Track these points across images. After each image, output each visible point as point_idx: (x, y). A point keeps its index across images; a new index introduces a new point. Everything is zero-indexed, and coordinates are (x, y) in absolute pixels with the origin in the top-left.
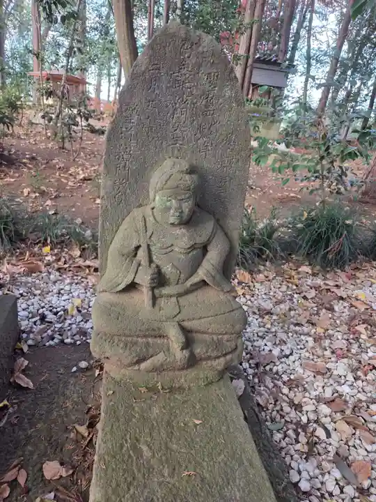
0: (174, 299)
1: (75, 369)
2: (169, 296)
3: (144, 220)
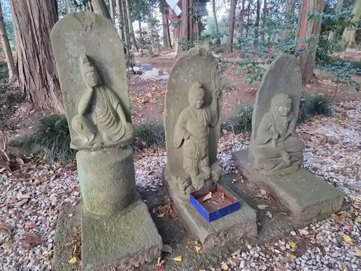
0: (282, 142)
1: (233, 182)
2: (280, 142)
3: (273, 116)
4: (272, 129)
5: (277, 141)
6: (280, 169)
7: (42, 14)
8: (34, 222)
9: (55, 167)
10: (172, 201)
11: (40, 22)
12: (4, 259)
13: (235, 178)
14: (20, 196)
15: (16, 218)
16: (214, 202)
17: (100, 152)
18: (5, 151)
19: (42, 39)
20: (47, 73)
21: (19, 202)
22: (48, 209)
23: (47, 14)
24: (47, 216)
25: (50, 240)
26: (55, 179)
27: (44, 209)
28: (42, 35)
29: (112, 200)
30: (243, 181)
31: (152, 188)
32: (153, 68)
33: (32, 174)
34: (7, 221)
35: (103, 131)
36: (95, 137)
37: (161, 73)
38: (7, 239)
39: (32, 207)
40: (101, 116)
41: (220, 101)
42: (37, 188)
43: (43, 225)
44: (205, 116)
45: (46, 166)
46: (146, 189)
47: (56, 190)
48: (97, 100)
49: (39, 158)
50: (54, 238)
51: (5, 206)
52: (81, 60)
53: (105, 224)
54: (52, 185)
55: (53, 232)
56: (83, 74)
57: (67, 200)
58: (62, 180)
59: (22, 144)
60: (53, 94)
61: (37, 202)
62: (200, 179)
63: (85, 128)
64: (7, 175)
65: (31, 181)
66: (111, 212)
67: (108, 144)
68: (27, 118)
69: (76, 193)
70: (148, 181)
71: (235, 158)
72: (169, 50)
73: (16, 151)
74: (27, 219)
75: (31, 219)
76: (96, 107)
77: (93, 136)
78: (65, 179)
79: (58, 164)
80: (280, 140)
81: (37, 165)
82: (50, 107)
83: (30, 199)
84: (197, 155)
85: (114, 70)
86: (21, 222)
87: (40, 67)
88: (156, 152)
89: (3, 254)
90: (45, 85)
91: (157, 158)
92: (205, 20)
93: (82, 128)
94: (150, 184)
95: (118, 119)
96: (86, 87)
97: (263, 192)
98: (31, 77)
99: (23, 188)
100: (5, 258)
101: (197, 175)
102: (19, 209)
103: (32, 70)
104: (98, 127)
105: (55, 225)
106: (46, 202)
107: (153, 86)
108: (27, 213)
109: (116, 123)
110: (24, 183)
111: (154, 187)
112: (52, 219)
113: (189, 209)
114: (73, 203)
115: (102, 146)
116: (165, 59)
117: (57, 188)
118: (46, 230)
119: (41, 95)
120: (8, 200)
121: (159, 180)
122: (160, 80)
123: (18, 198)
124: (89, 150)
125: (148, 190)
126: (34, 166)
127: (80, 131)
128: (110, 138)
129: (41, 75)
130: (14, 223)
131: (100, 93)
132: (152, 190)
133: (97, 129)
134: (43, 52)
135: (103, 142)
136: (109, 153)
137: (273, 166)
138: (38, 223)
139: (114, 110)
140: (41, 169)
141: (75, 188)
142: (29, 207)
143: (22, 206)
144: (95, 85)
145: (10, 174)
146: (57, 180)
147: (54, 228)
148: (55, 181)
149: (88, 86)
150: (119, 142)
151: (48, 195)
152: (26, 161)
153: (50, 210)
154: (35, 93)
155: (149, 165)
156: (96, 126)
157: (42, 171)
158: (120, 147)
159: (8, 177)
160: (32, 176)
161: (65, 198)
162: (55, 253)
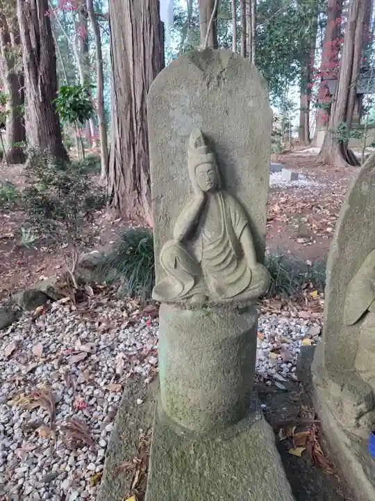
7: (146, 91)
8: (87, 398)
9: (131, 307)
10: (319, 424)
11: (142, 101)
12: (35, 457)
14: (78, 346)
15: (65, 382)
17: (200, 313)
18: (74, 273)
19: (142, 125)
20: (142, 170)
21: (75, 356)
22: (110, 379)
24: (107, 391)
25: (103, 443)
26: (127, 327)
27: (104, 377)
28: (142, 120)
29: (210, 408)
31: (276, 380)
32: (283, 170)
33: (101, 312)
34: (54, 386)
35: (210, 276)
36: (195, 284)
37: (294, 177)
38: (46, 420)
39: (90, 368)
40: (212, 247)
42: (103, 337)
43: (99, 408)
45: (119, 303)
46: (265, 380)
47: (126, 346)
48: (209, 216)
49: (112, 289)
50: (108, 438)
51: (57, 358)
52: (192, 141)
53: (192, 452)
54: (122, 336)
55: (109, 427)
56: (190, 168)
57: (138, 369)
58: (137, 330)
59: (96, 266)
60: (144, 198)
61: (98, 363)
63: (181, 267)
64: (70, 308)
65: (97, 324)
66: (206, 429)
67: (215, 300)
68: (110, 229)
69: (152, 360)
70: (271, 365)
72: (306, 145)
73: (87, 275)
74: (78, 388)
75: (84, 391)
76: (205, 229)
77: (192, 283)
78: (141, 329)
79: (135, 303)
81: (109, 300)
82: (139, 216)
83: (89, 354)
85: (247, 162)
86: (70, 392)
87: (135, 162)
88: (285, 308)
89: (35, 447)
90: (137, 187)
91: (286, 320)
93: (176, 266)
94: (273, 371)
95: (240, 255)
96: (192, 192)
98: (122, 175)
99: (85, 332)
100: (37, 455)
102: (74, 369)
103: (125, 166)
104: (203, 266)
105: (114, 413)
106: (109, 365)
107: (282, 196)
108: (81, 379)
109: (236, 262)
110: (88, 324)
111: (282, 379)
112: (113, 398)
113: (368, 469)
114: (146, 378)
115: (206, 303)
116: (299, 156)
117: (127, 343)
118: (101, 418)
119: (130, 199)
120: (63, 348)
121: (292, 367)
122: (293, 187)
123: (76, 349)
124: (182, 306)
125: (269, 382)
126: (105, 301)
127: (171, 270)
128: (220, 290)
129: (134, 172)
130: (61, 391)
131: (216, 205)
132: (278, 385)
133: (200, 269)
134: (141, 141)
135: (207, 295)
136: (215, 316)
138: (92, 402)
139: (236, 237)
140: (112, 307)
141: (152, 350)
142: (86, 368)
143: (77, 364)
144: (209, 188)
145: (74, 308)
146: (131, 329)
147: (112, 419)
148: (127, 331)
149: (196, 190)
150: (236, 298)
151: (114, 353)
152: (96, 291)
153: (112, 381)
154: (123, 196)
155: (272, 332)
156: (200, 264)
157: (114, 310)
158: (237, 308)
159: (71, 311)
160: (100, 314)
161: (136, 365)
162: (105, 472)
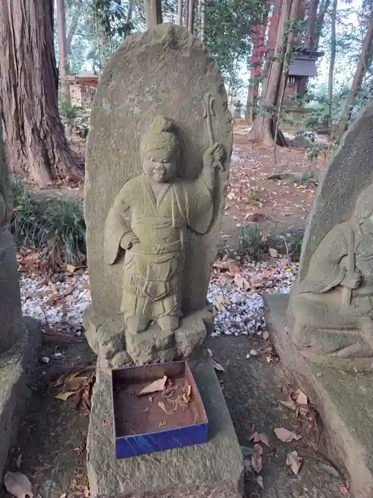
0: (367, 298)
1: (248, 356)
2: (364, 296)
3: (353, 233)
4: (346, 262)
5: (354, 292)
6: (351, 356)
7: (26, 25)
11: (22, 37)
13: (255, 349)
16: (161, 405)
19: (23, 64)
20: (25, 118)
23: (34, 25)
28: (23, 58)
30: (269, 359)
41: (222, 174)
44: (176, 203)
60: (29, 149)
62: (144, 343)
71: (267, 308)
80: (363, 291)
82: (24, 169)
84: (147, 288)
87: (17, 106)
90: (20, 136)
92: (313, 86)
97: (302, 398)
98: (3, 120)
101: (139, 332)
103: (5, 110)
119: (13, 150)
129: (17, 119)
134: (23, 84)
137: (333, 348)
